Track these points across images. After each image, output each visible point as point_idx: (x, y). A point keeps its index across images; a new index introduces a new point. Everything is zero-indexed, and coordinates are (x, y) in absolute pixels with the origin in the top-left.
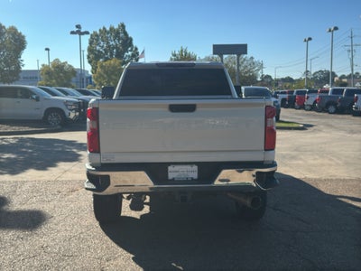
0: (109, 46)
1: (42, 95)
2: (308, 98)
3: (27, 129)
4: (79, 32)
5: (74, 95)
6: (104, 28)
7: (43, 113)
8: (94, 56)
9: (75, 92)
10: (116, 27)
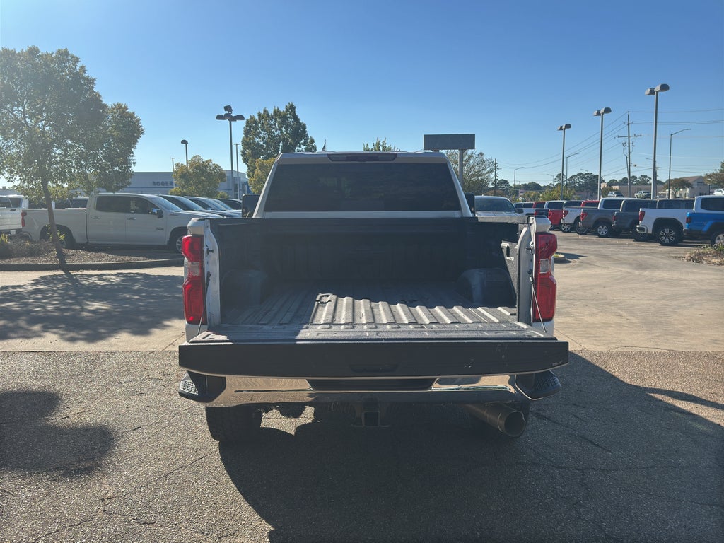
0: (272, 137)
1: (168, 208)
2: (566, 212)
3: (142, 260)
4: (228, 116)
5: (217, 208)
6: (265, 111)
7: (168, 235)
8: (251, 151)
9: (220, 205)
10: (282, 109)
